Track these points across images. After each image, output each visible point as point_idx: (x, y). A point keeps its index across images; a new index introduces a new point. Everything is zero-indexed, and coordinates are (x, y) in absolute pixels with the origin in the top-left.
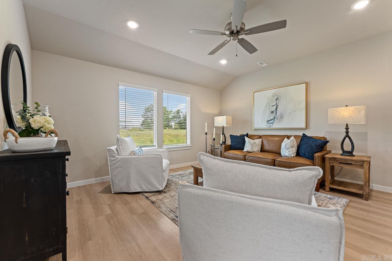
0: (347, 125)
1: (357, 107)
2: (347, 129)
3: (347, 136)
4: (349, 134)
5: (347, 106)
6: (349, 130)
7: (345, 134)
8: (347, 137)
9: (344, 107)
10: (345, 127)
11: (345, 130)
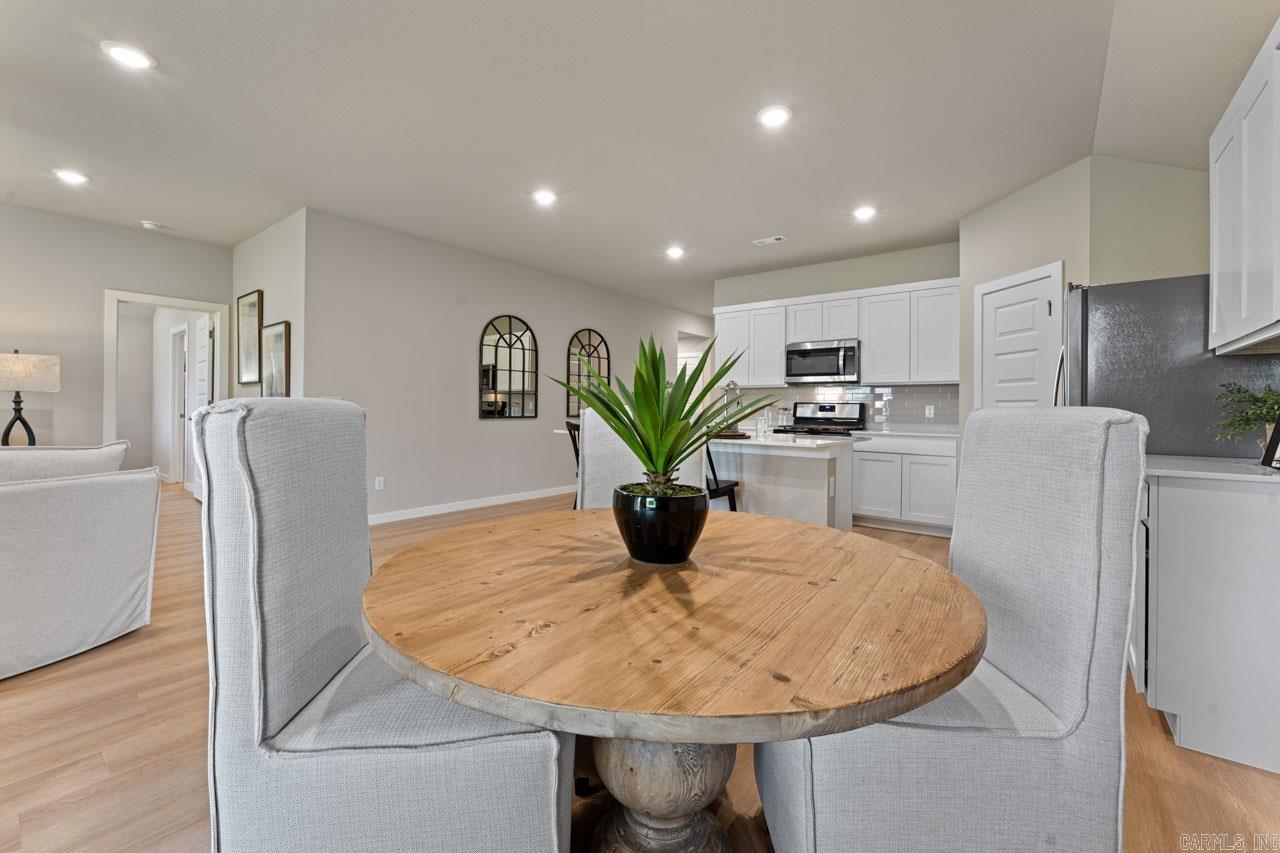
0: (18, 394)
1: (45, 357)
2: (18, 401)
3: (18, 416)
4: (23, 413)
5: (16, 352)
6: (22, 405)
7: (12, 414)
8: (18, 421)
9: (10, 352)
10: (13, 398)
11: (13, 405)
